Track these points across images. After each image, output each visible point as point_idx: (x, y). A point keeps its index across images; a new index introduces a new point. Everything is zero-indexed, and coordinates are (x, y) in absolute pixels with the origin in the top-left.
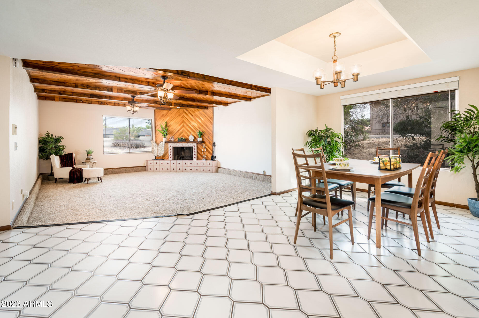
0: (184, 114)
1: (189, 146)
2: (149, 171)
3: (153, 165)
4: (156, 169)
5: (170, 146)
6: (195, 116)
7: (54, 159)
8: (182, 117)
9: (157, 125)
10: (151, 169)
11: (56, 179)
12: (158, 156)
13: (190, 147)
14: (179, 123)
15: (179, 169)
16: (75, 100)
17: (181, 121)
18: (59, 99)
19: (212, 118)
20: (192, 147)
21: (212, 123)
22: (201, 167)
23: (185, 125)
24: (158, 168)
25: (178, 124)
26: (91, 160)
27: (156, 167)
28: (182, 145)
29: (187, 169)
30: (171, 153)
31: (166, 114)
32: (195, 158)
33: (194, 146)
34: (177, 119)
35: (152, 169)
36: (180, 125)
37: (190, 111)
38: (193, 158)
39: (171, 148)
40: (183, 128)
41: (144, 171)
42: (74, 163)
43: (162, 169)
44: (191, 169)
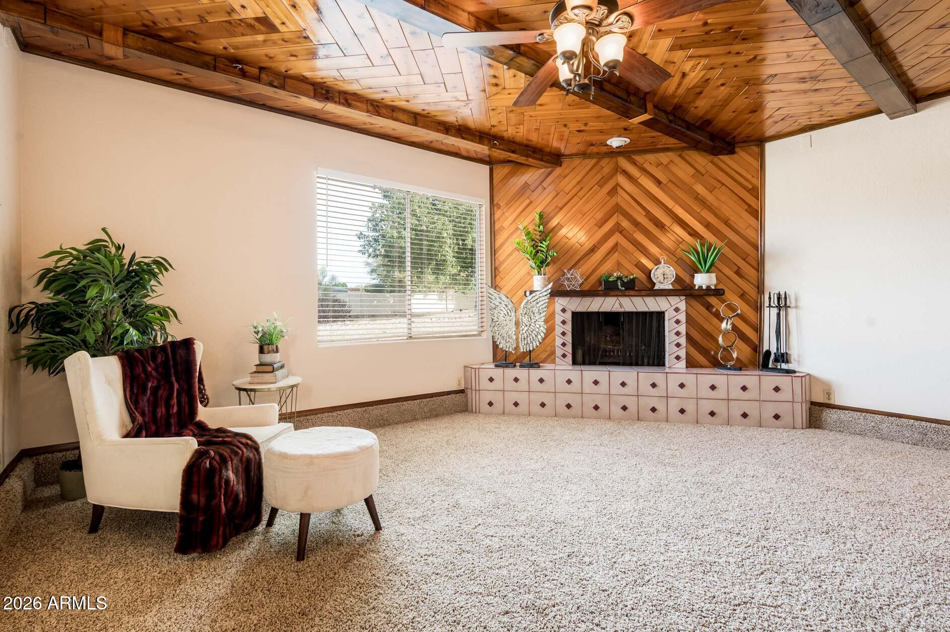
0: (621, 179)
1: (652, 310)
2: (482, 410)
3: (500, 387)
4: (516, 404)
5: (564, 311)
6: (670, 185)
7: (85, 384)
8: (613, 192)
9: (502, 228)
10: (490, 404)
11: (98, 510)
12: (517, 348)
13: (652, 313)
14: (599, 216)
15: (624, 408)
16: (208, 59)
17: (608, 207)
18: (124, 34)
19: (757, 192)
20: (663, 313)
21: (757, 213)
22: (732, 403)
23: (625, 224)
24: (522, 398)
25: (595, 222)
26: (277, 373)
27: (516, 397)
28: (617, 305)
29: (661, 407)
30: (563, 337)
31: (538, 182)
32: (678, 358)
33: (677, 310)
34: (587, 202)
35: (498, 407)
36: (600, 224)
37: (647, 166)
38: (669, 359)
39: (568, 316)
40: (617, 238)
41: (461, 412)
42: (200, 392)
43: (543, 405)
44: (682, 411)
